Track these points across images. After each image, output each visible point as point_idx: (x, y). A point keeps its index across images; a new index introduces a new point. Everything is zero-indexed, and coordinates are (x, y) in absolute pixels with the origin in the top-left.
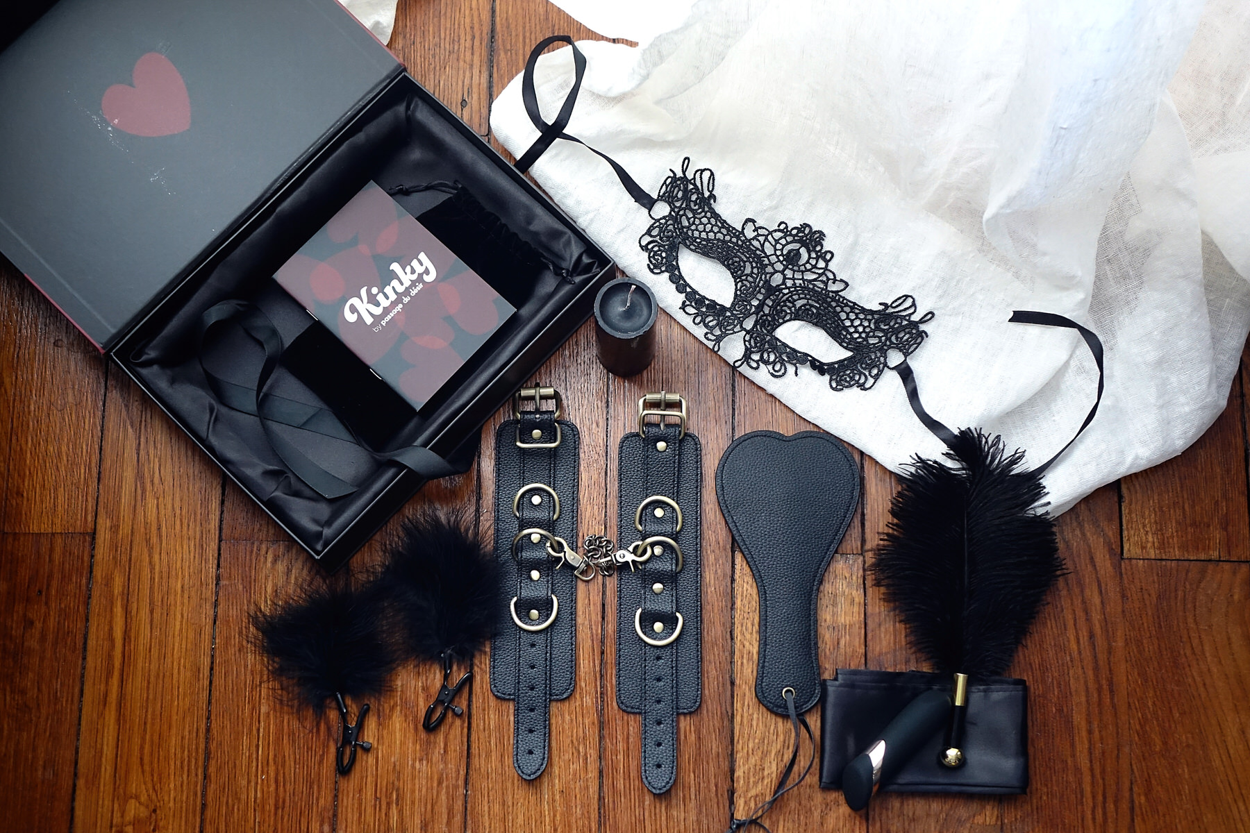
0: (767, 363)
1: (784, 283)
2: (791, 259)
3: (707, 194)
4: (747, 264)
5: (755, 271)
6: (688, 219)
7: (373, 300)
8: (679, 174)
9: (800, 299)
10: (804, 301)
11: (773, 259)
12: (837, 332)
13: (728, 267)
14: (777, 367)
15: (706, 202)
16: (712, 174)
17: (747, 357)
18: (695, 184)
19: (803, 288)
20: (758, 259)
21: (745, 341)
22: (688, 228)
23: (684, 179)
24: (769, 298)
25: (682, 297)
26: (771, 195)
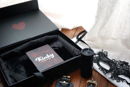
0: (116, 79)
1: (120, 68)
2: (122, 65)
3: (106, 55)
4: (113, 64)
5: (114, 65)
6: (102, 57)
7: (41, 58)
8: (101, 51)
9: (123, 71)
10: (124, 72)
11: (118, 65)
13: (109, 64)
14: (118, 80)
16: (107, 52)
17: (112, 77)
18: (104, 53)
19: (124, 69)
21: (111, 75)
22: (102, 58)
23: (102, 52)
24: (117, 70)
25: (99, 67)
26: (118, 56)
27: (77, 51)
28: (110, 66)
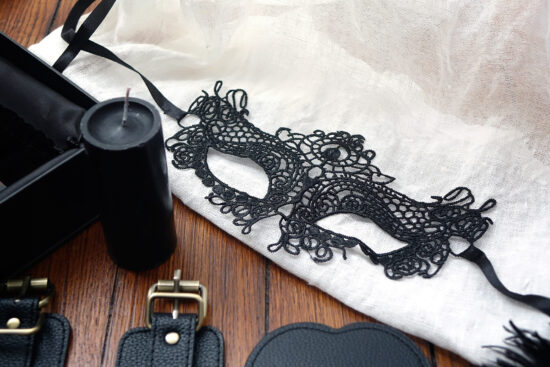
0: (308, 249)
1: (323, 175)
2: (330, 157)
3: (239, 109)
4: (282, 161)
5: (291, 166)
6: (219, 128)
8: (211, 93)
9: (342, 190)
10: (348, 193)
11: (310, 157)
12: (388, 225)
13: (262, 164)
14: (321, 253)
15: (239, 116)
16: (245, 93)
17: (284, 242)
18: (227, 102)
19: (345, 180)
20: (295, 156)
21: (281, 226)
22: (219, 134)
23: (217, 98)
24: (307, 190)
25: (209, 190)
26: (305, 108)
27: (68, 116)
28: (269, 169)
